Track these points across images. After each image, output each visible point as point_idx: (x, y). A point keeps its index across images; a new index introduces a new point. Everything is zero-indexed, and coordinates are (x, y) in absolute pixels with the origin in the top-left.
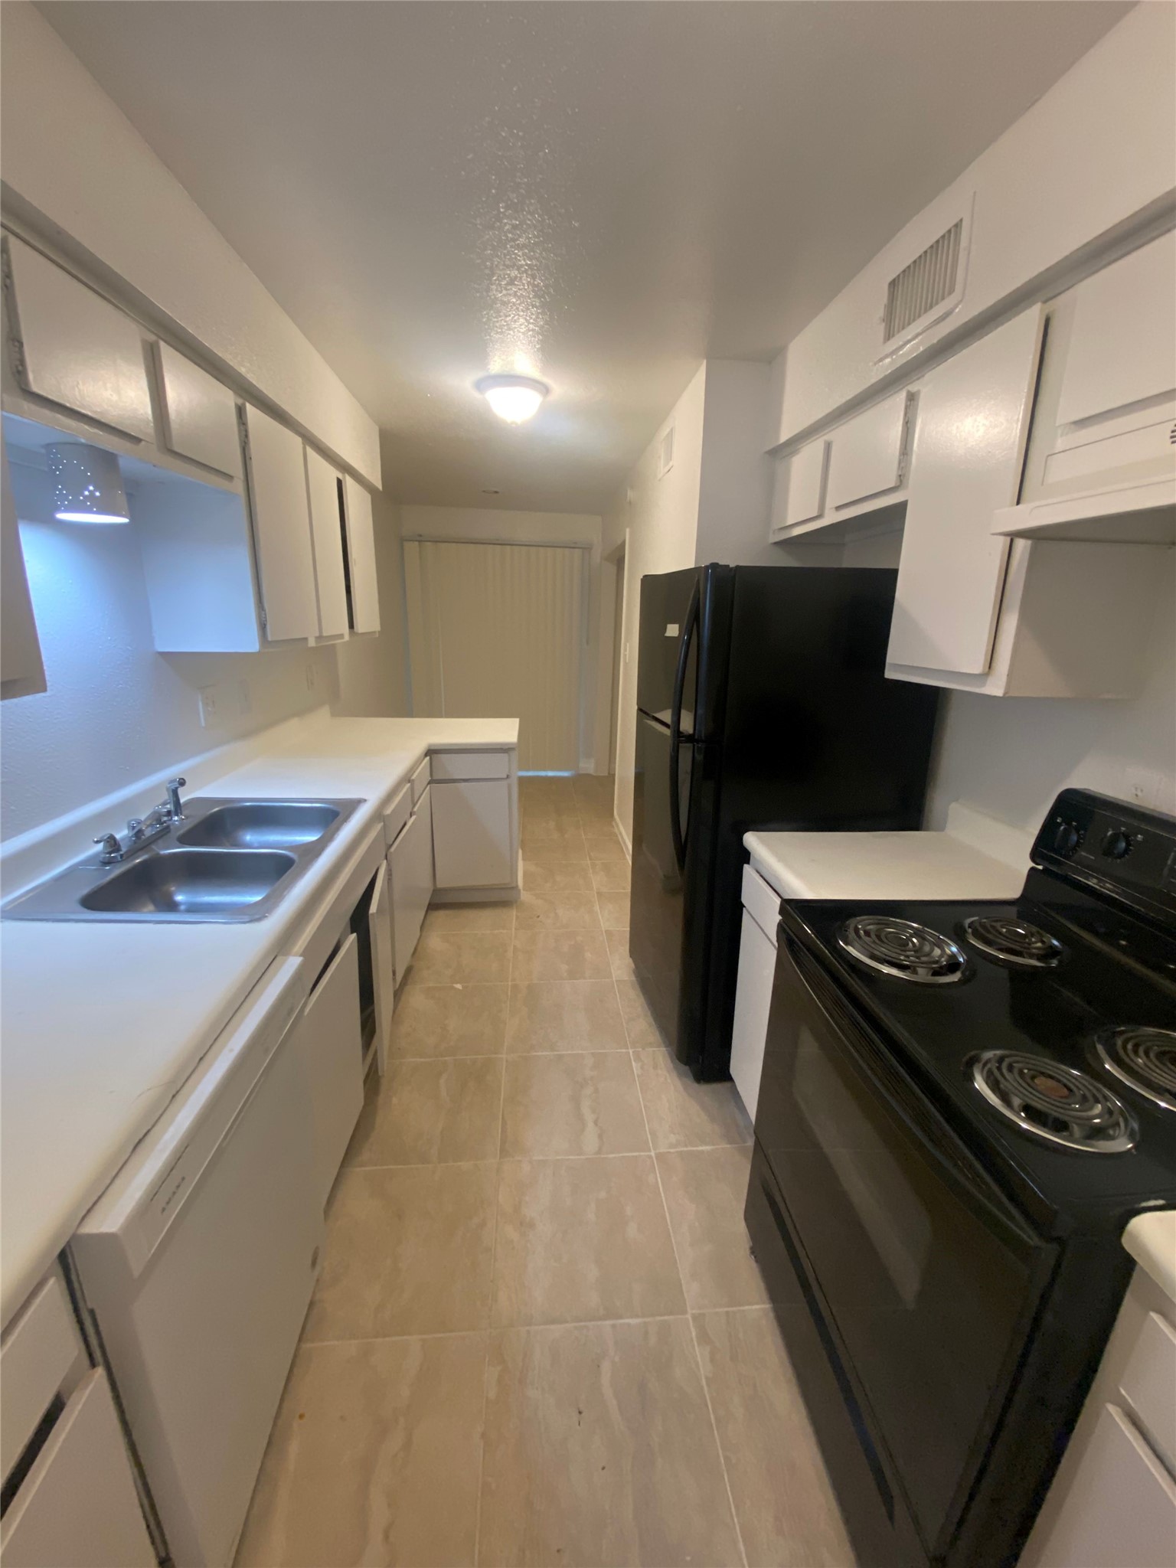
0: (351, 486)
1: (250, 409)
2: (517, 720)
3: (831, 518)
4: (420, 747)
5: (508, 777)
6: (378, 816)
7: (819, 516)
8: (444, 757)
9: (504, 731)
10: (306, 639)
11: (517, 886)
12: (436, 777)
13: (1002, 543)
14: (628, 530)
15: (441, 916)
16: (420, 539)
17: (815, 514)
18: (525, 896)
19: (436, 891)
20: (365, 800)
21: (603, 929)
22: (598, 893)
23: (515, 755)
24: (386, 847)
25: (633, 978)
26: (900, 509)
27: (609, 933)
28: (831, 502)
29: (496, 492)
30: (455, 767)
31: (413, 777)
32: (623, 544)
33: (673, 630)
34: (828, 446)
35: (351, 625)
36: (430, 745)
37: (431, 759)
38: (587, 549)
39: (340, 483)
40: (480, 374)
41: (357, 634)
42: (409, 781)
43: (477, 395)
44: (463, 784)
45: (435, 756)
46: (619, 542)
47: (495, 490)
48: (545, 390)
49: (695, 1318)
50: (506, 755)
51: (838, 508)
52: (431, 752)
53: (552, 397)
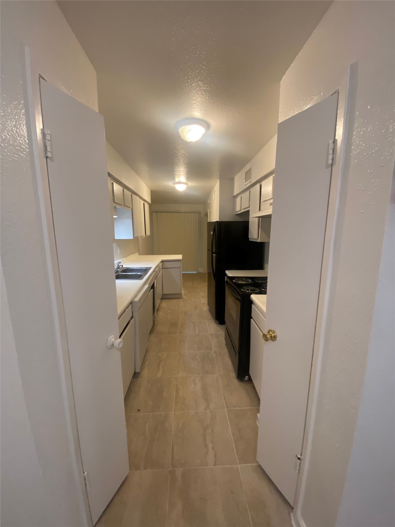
0: (146, 204)
1: (125, 190)
2: (182, 255)
3: (242, 211)
4: (160, 260)
5: (180, 267)
6: (154, 271)
7: (241, 210)
8: (165, 263)
9: (179, 257)
10: (139, 237)
11: (182, 294)
12: (163, 267)
13: (257, 219)
14: (208, 210)
15: (164, 300)
16: (157, 212)
17: (240, 210)
18: (184, 297)
19: (163, 295)
20: (152, 267)
21: (202, 302)
22: (202, 296)
23: (181, 262)
24: (156, 277)
25: (208, 310)
26: (249, 211)
27: (204, 303)
28: (242, 208)
29: (176, 201)
30: (167, 265)
31: (160, 266)
32: (207, 213)
33: (212, 233)
34: (241, 197)
35: (145, 234)
36: (162, 260)
37: (162, 263)
38: (199, 213)
39: (144, 204)
40: (174, 182)
41: (146, 235)
42: (159, 266)
43: (173, 185)
44: (169, 269)
45: (163, 262)
46: (207, 212)
47: (176, 200)
48: (187, 184)
49: (214, 351)
50: (179, 262)
51: (243, 209)
52: (162, 262)
53: (188, 185)
